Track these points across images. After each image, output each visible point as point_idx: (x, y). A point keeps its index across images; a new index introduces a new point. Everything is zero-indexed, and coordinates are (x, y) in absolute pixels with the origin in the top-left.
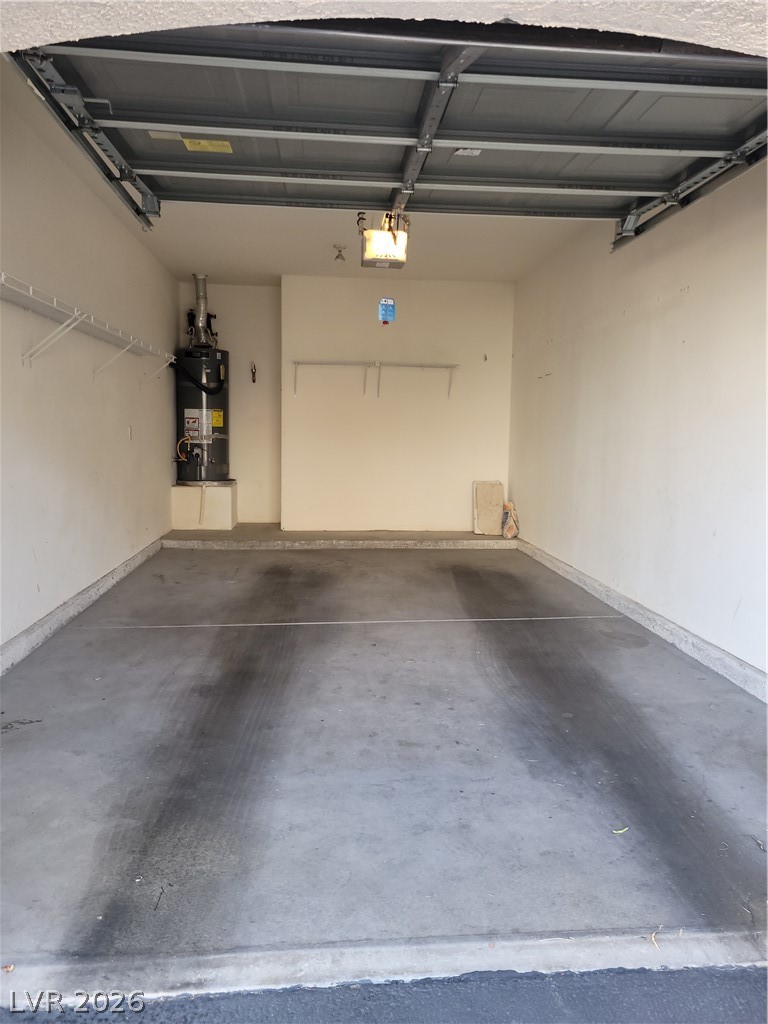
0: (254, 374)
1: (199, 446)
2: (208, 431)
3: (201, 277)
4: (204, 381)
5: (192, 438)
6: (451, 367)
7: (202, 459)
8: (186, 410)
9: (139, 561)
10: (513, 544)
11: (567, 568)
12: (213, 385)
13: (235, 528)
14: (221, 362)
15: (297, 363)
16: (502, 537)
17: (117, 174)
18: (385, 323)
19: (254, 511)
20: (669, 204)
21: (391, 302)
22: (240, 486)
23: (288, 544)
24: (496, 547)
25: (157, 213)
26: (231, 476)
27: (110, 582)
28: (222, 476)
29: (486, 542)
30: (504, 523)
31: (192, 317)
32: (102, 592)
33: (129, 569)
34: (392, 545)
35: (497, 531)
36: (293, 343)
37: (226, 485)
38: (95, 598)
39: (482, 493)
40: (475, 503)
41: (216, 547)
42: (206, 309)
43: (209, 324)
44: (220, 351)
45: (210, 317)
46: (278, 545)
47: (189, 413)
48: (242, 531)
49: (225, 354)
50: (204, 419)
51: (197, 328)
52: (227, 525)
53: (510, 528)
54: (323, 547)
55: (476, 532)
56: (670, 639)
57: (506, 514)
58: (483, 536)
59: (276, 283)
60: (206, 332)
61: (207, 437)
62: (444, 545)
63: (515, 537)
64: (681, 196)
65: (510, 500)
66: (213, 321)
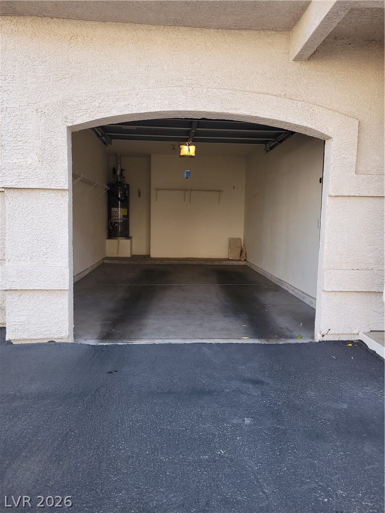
0: (139, 194)
1: (117, 223)
2: (121, 217)
3: (119, 155)
4: (120, 196)
5: (115, 220)
6: (220, 191)
7: (119, 228)
8: (112, 209)
9: (96, 266)
10: (244, 263)
11: (261, 270)
12: (123, 198)
13: (131, 257)
14: (126, 189)
15: (157, 189)
16: (240, 260)
17: (101, 135)
18: (187, 178)
19: (139, 250)
20: (276, 143)
21: (189, 171)
22: (134, 240)
23: (153, 262)
24: (237, 264)
25: (111, 144)
26: (130, 235)
27: (87, 272)
28: (127, 236)
29: (233, 262)
30: (241, 255)
31: (115, 171)
32: (85, 275)
33: (93, 269)
34: (195, 263)
35: (238, 258)
36: (156, 181)
37: (128, 239)
38: (83, 277)
39: (233, 242)
40: (230, 247)
41: (124, 263)
42: (120, 167)
43: (121, 173)
44: (125, 184)
45: (122, 170)
46: (149, 262)
47: (114, 209)
48: (134, 257)
49: (128, 185)
50: (120, 212)
51: (117, 175)
52: (129, 255)
53: (243, 257)
54: (167, 263)
55: (230, 258)
56: (286, 290)
57: (242, 251)
58: (232, 260)
59: (149, 157)
60: (120, 176)
61: (121, 219)
62: (216, 263)
63: (245, 260)
64: (279, 140)
65: (244, 246)
66: (123, 171)
